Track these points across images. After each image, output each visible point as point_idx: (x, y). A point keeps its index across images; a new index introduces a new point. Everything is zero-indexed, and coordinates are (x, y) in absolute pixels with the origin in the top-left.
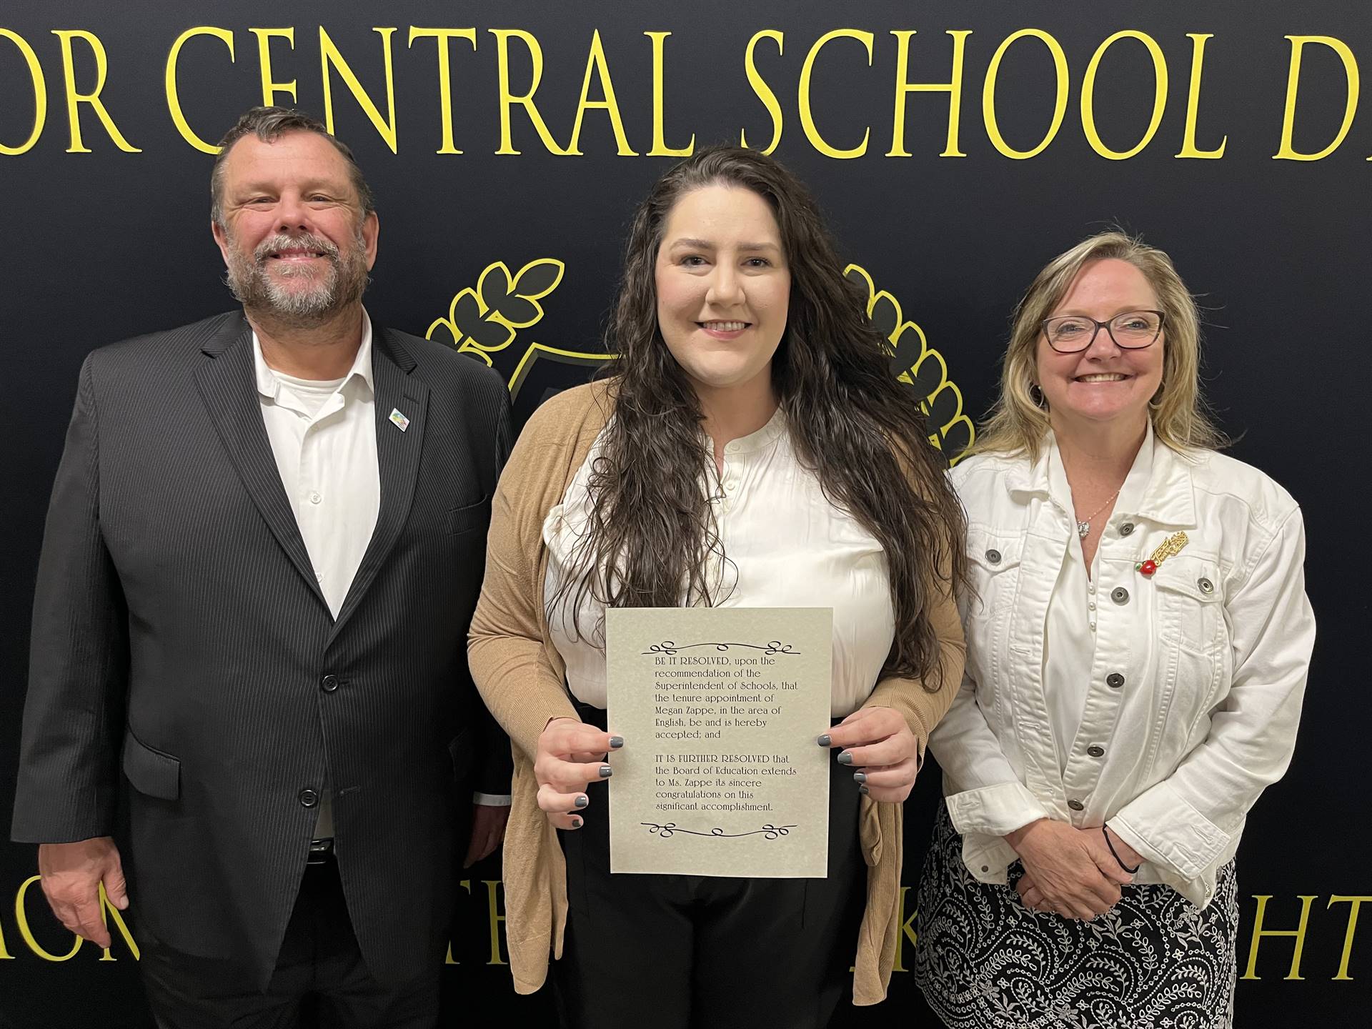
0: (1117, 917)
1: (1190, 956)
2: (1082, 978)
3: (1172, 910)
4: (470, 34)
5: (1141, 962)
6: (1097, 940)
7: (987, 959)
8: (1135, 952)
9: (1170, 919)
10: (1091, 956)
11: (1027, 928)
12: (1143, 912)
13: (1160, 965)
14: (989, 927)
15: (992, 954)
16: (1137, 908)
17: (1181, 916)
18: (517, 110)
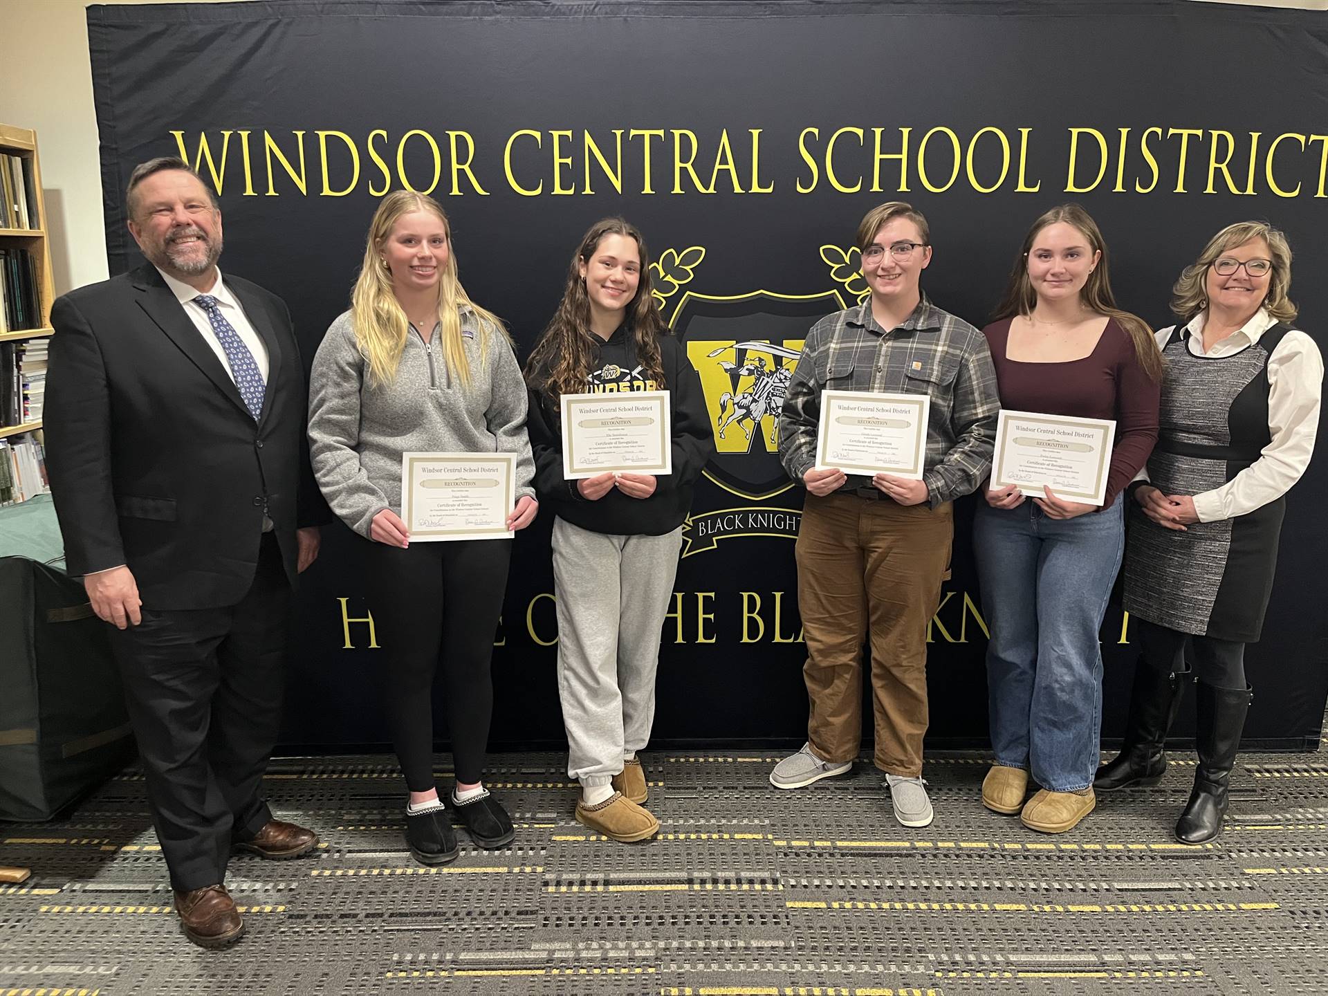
18: (684, 171)
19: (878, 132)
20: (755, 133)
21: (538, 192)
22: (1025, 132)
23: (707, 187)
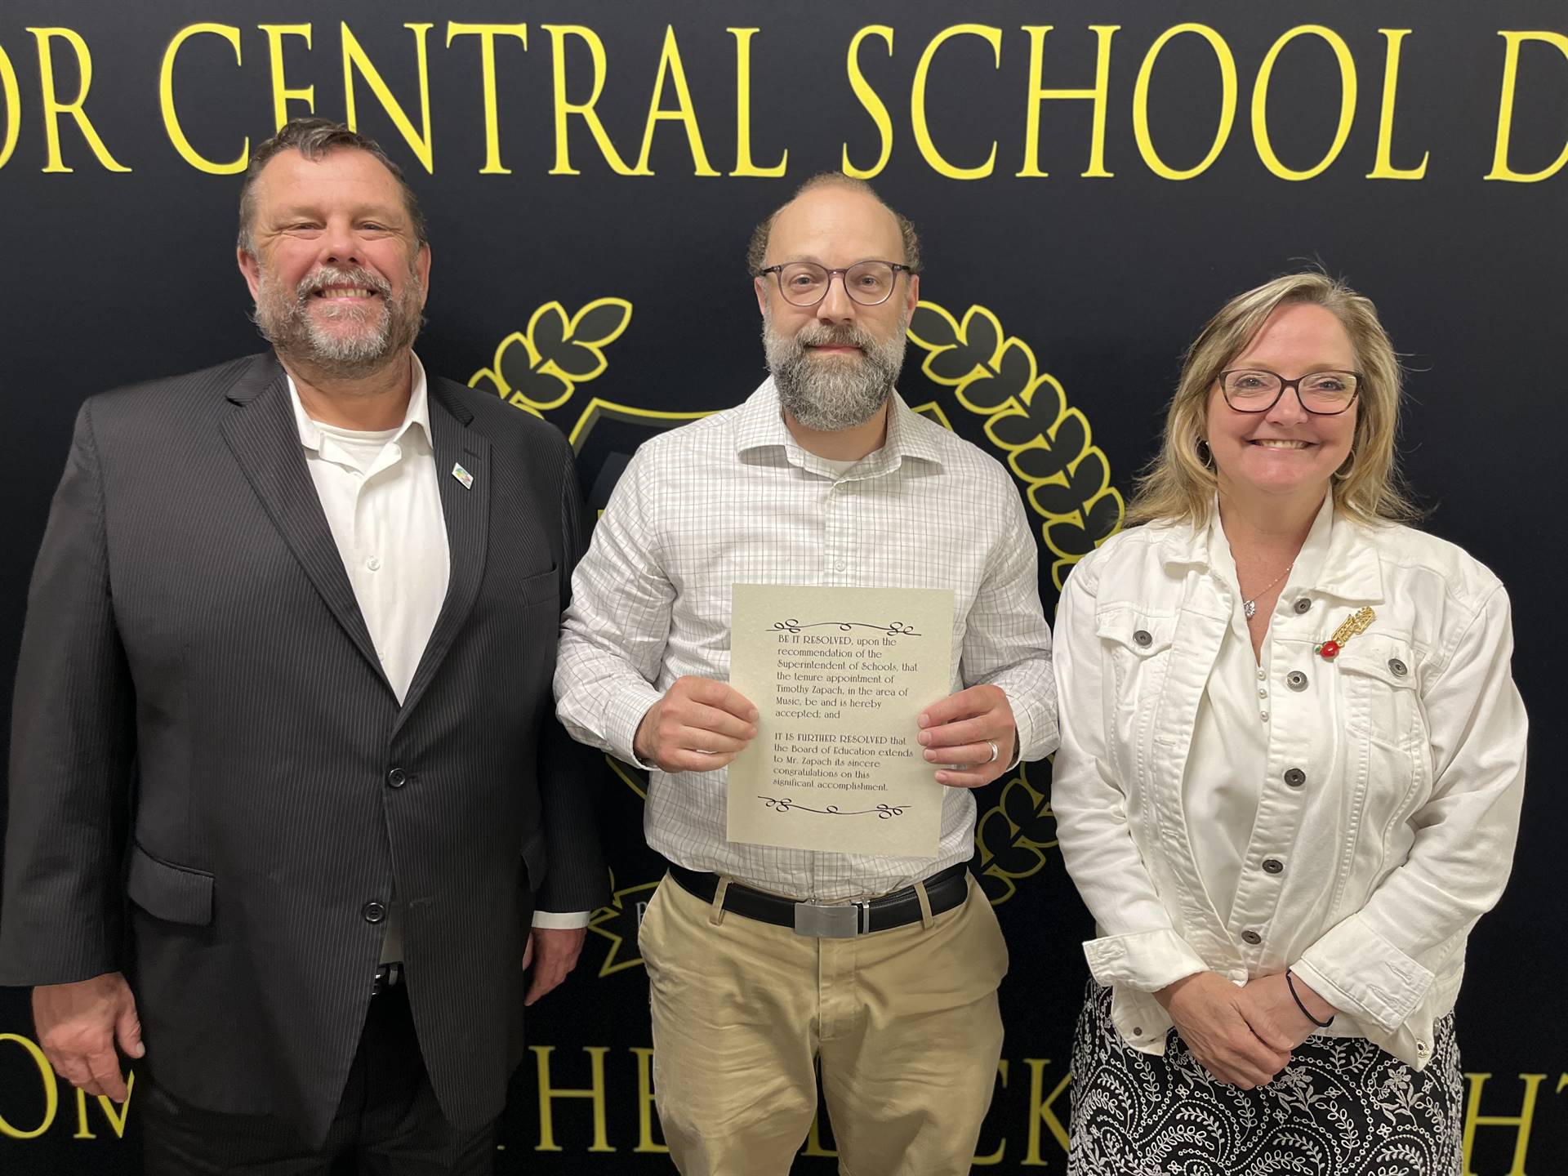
0: (1307, 1084)
1: (1399, 1133)
2: (1268, 1158)
3: (1374, 1075)
4: (520, 31)
5: (1339, 1139)
6: (1285, 1111)
7: (1154, 1139)
8: (1331, 1127)
9: (1372, 1086)
10: (1280, 1131)
11: (1201, 1099)
12: (1338, 1078)
13: (1362, 1143)
14: (1154, 1099)
15: (1159, 1133)
16: (1331, 1073)
17: (1386, 1083)
18: (576, 123)
23: (632, 165)
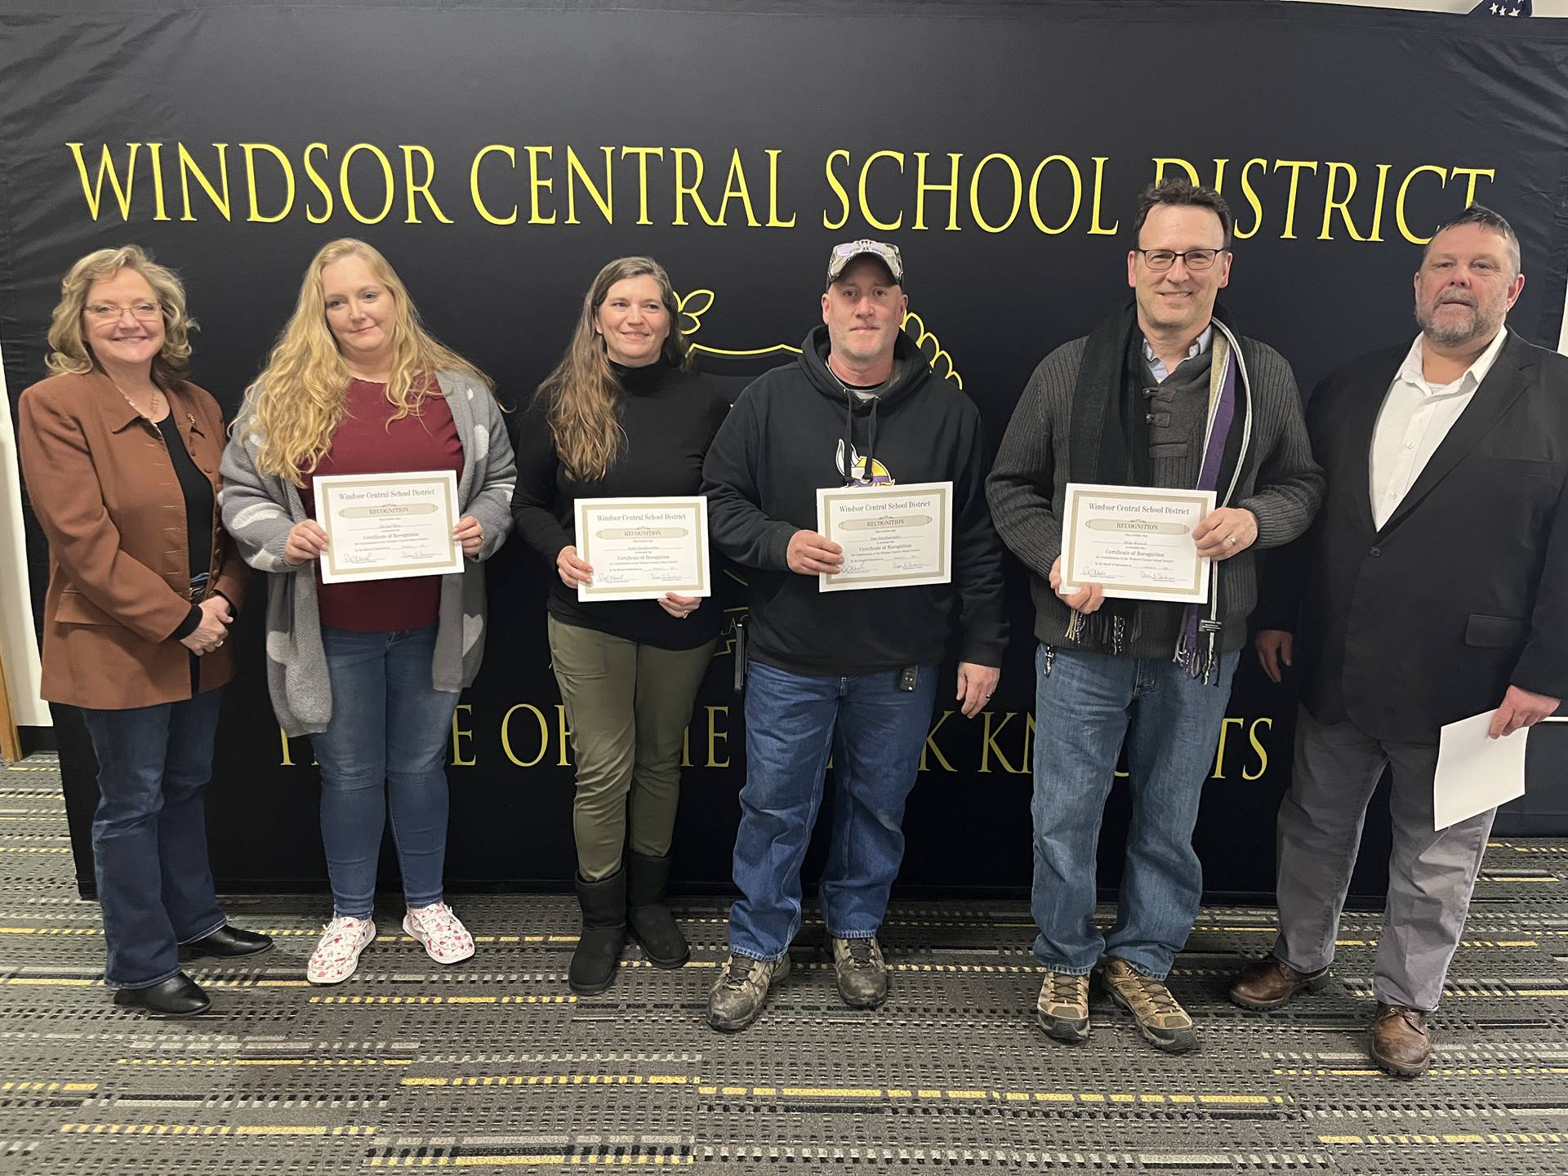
18: (687, 198)
19: (922, 157)
20: (773, 154)
21: (512, 220)
22: (1100, 162)
23: (715, 220)
